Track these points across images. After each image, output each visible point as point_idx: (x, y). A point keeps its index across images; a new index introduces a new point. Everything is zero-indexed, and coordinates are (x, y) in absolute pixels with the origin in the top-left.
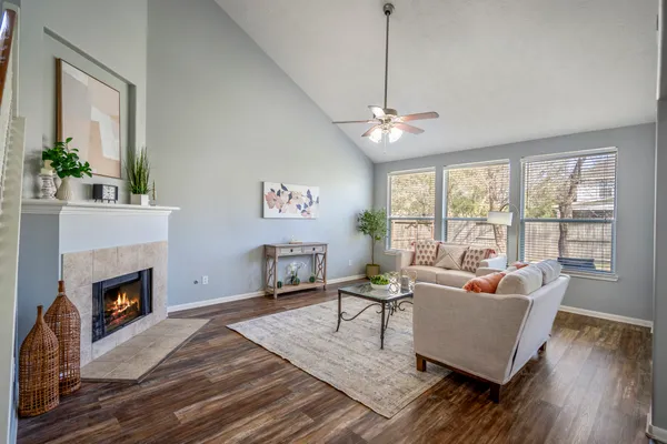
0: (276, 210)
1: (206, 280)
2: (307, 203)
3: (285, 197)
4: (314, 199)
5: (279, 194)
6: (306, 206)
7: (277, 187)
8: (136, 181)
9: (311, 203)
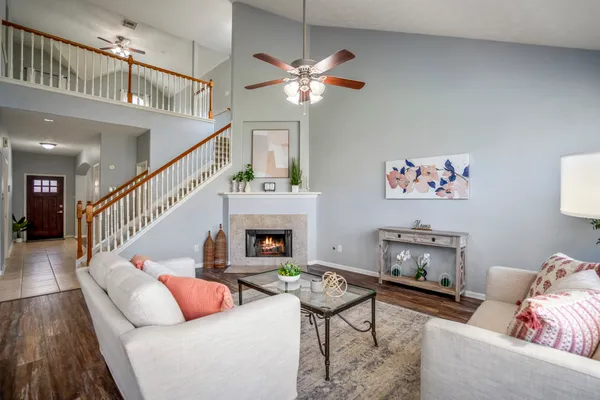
0: (399, 189)
1: (340, 248)
2: (446, 178)
3: (411, 175)
4: (459, 171)
5: (403, 172)
6: (443, 182)
7: (401, 164)
8: (294, 178)
9: (452, 178)
